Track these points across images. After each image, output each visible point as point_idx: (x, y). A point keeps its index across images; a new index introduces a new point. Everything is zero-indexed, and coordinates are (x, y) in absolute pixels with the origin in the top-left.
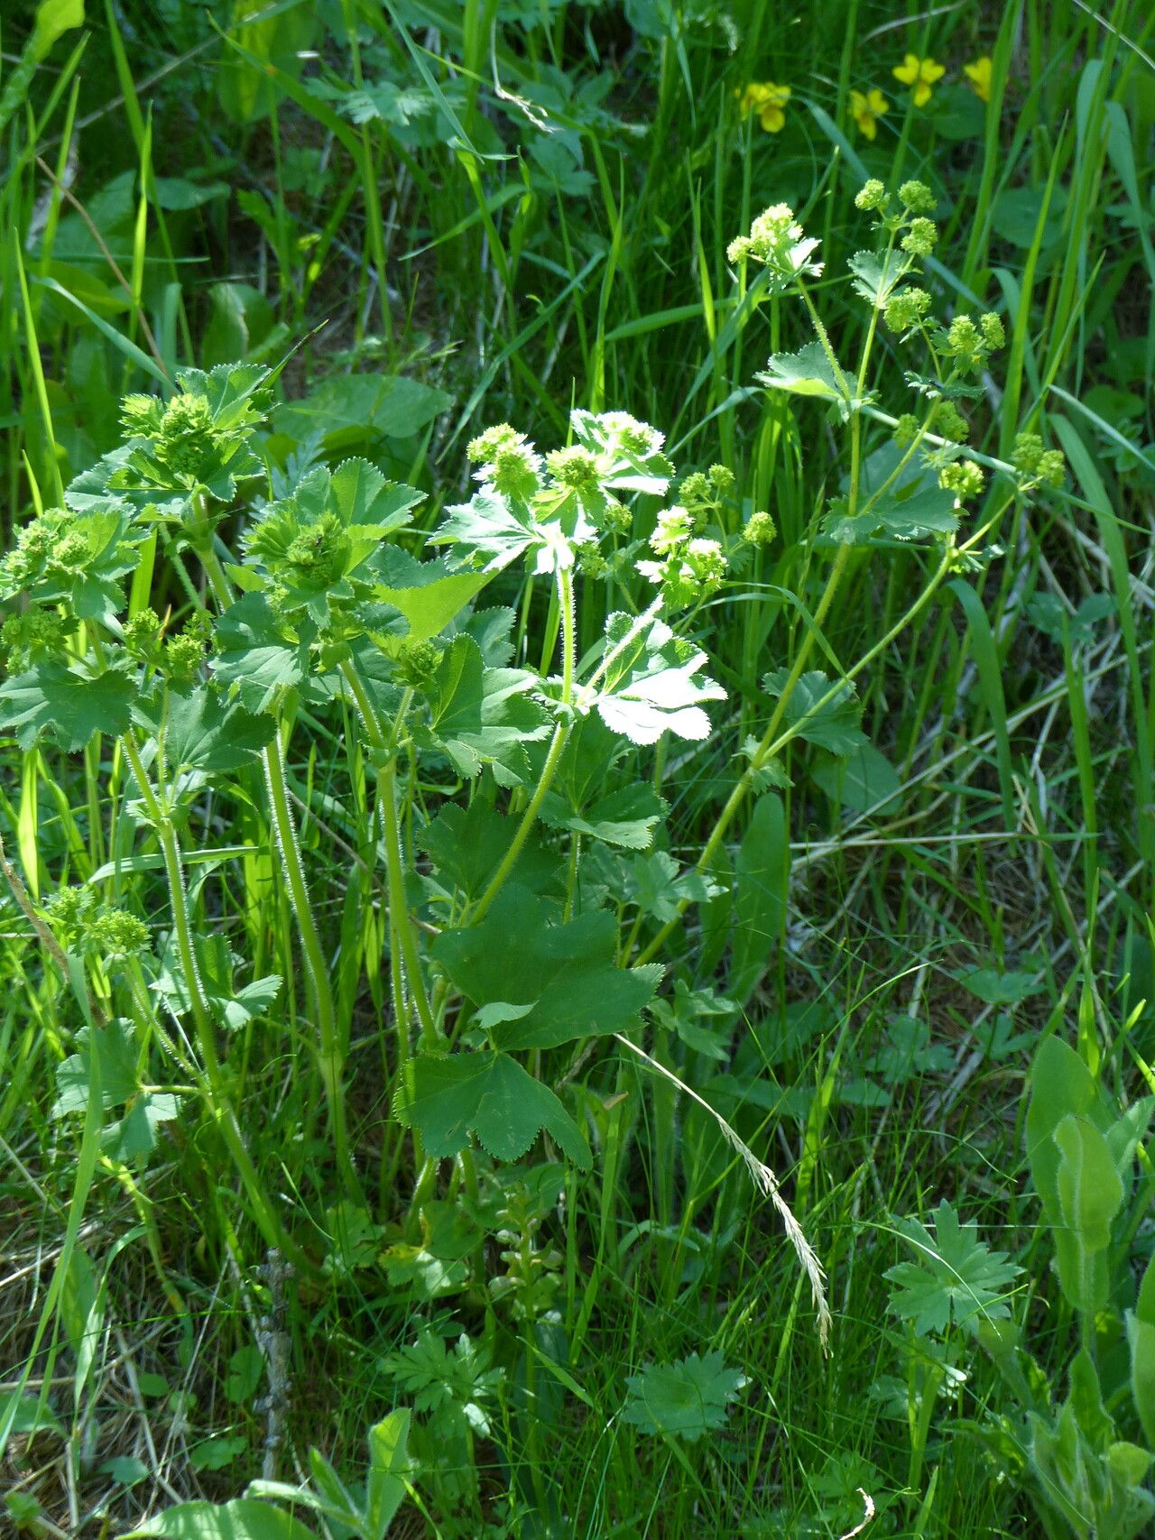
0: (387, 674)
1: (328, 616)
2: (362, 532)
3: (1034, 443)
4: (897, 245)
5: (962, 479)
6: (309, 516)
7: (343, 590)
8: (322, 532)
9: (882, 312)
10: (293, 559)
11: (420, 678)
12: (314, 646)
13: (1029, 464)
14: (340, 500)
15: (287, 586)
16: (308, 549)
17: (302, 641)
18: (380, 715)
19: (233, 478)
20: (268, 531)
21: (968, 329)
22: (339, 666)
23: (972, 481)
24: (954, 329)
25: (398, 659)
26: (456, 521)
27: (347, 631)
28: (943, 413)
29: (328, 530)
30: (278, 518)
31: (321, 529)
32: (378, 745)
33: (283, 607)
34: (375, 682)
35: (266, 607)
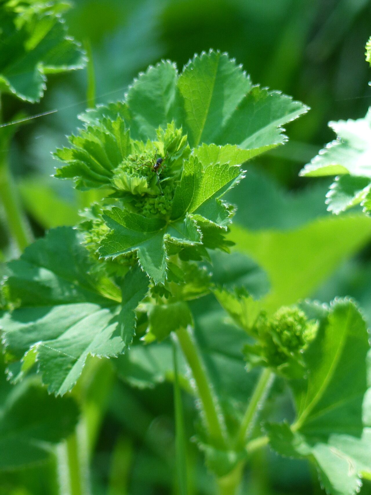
0: (238, 349)
1: (164, 268)
2: (217, 155)
6: (144, 127)
7: (187, 233)
8: (162, 152)
10: (120, 186)
11: (284, 358)
12: (142, 307)
14: (188, 108)
15: (110, 222)
16: (142, 173)
17: (127, 299)
18: (225, 405)
19: (41, 69)
20: (88, 145)
22: (174, 336)
25: (255, 330)
26: (345, 144)
27: (188, 288)
29: (170, 149)
30: (103, 129)
31: (160, 147)
32: (219, 446)
33: (104, 252)
34: (220, 360)
35: (78, 249)
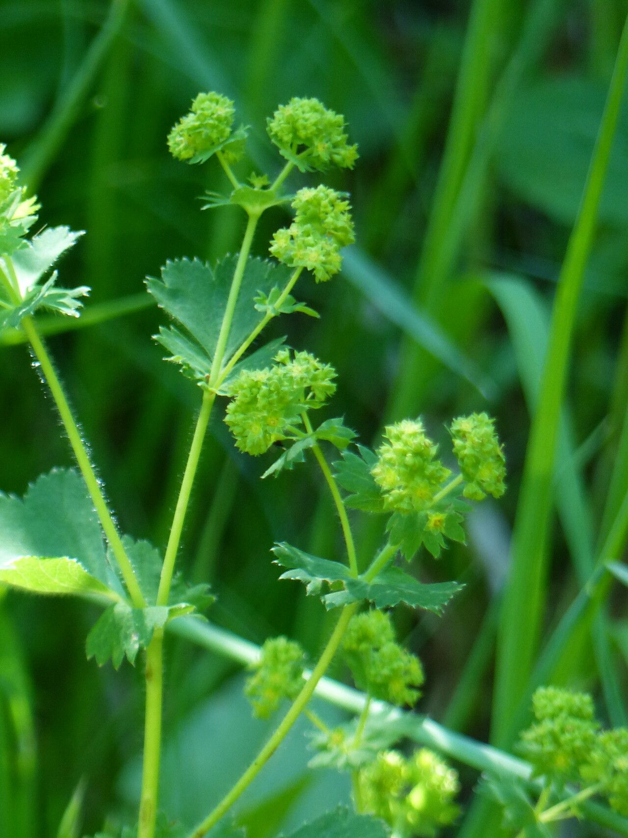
3: (577, 714)
4: (261, 247)
5: (408, 788)
9: (222, 403)
13: (562, 762)
21: (418, 454)
23: (432, 796)
24: (387, 452)
28: (364, 637)
